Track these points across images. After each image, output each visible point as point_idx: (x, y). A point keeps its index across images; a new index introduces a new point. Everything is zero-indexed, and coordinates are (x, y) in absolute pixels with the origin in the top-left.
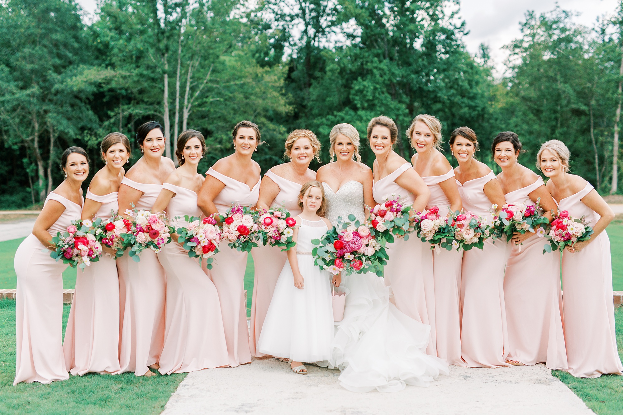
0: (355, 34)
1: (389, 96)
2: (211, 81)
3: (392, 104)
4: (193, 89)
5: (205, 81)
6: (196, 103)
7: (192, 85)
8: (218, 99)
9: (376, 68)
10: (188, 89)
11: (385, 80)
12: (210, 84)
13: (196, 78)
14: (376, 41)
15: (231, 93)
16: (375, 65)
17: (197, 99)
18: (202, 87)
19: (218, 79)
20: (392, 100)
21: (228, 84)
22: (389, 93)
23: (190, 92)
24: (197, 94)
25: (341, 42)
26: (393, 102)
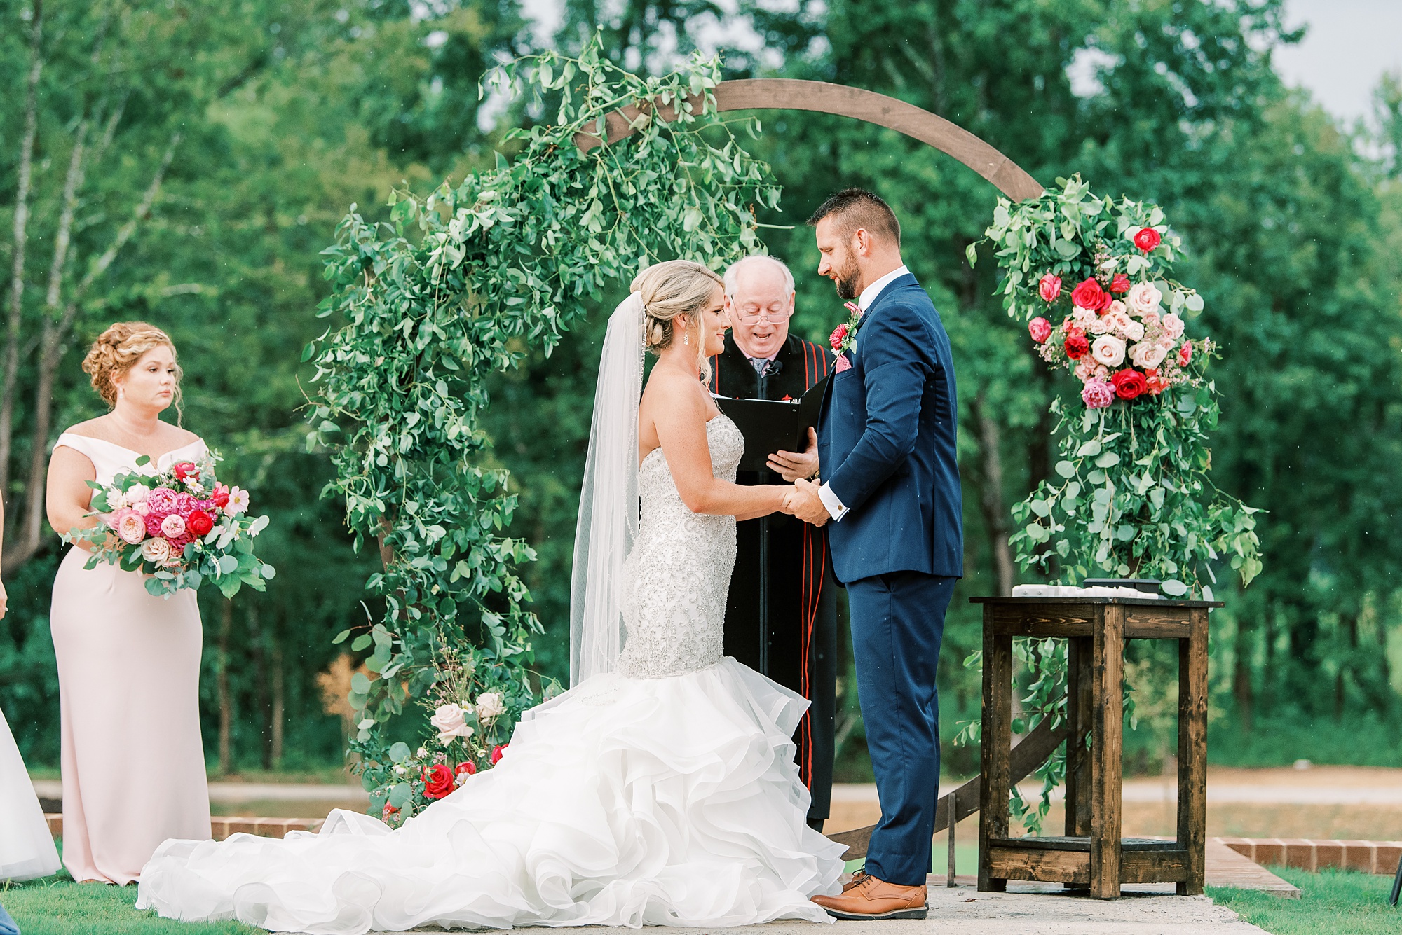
0: (805, 20)
1: (948, 295)
2: (168, 211)
3: (959, 330)
4: (86, 243)
5: (140, 210)
6: (96, 305)
7: (80, 226)
8: (196, 288)
9: (893, 173)
10: (63, 240)
11: (930, 223)
12: (160, 224)
13: (101, 196)
14: (897, 52)
15: (254, 264)
16: (889, 160)
17: (102, 286)
18: (125, 233)
19: (199, 204)
20: (962, 311)
21: (242, 226)
22: (949, 283)
23: (74, 254)
24: (101, 264)
25: (746, 55)
26: (965, 323)
